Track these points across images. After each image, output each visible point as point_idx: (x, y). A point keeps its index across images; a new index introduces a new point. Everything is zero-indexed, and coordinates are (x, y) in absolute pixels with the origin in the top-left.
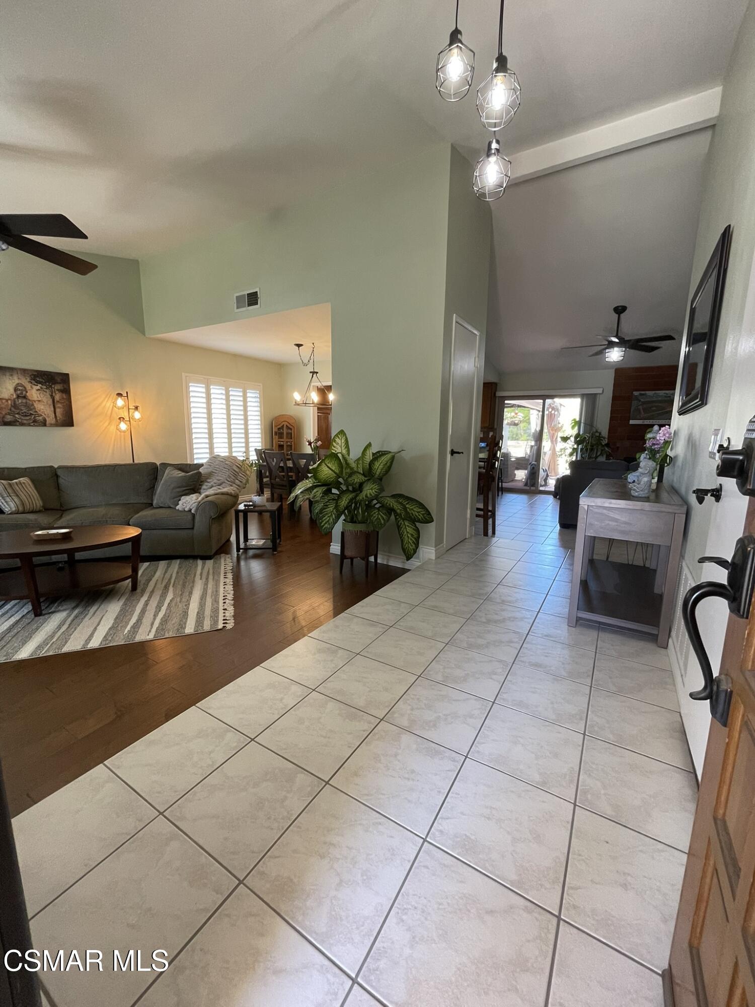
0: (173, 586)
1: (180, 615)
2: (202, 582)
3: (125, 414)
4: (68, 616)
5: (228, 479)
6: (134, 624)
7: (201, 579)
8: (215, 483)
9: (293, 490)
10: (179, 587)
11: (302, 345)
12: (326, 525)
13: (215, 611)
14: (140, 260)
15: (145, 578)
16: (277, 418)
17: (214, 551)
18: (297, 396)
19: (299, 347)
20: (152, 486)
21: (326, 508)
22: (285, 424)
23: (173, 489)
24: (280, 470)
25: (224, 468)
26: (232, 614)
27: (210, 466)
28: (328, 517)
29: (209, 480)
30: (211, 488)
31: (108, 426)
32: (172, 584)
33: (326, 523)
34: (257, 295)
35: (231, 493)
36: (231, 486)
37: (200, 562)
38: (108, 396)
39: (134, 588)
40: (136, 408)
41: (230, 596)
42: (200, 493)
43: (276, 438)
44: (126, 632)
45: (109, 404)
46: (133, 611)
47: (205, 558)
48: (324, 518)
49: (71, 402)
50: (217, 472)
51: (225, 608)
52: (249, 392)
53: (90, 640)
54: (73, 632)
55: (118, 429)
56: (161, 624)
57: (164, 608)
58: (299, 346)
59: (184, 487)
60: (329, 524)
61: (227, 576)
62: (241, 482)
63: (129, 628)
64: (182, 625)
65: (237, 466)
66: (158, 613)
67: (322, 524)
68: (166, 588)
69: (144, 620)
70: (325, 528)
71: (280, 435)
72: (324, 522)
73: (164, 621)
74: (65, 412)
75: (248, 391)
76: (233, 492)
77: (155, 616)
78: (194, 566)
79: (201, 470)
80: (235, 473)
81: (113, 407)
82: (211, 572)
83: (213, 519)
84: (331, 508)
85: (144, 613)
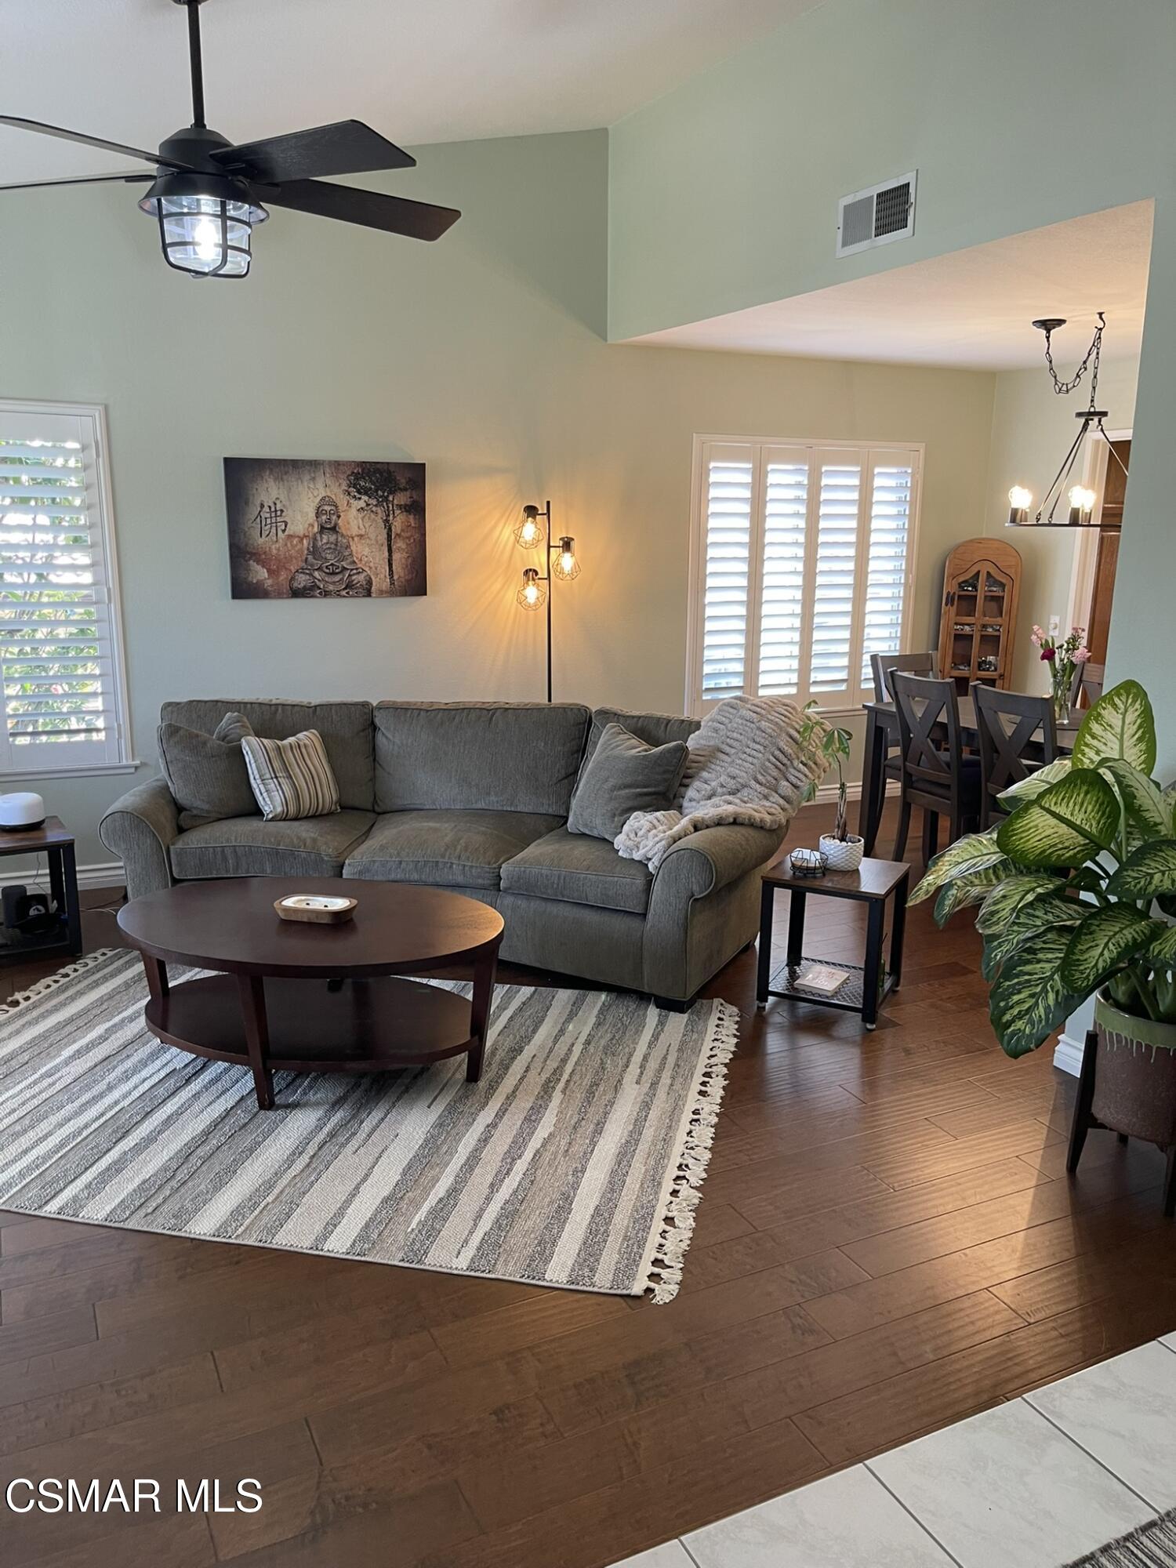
0: (564, 1092)
1: (551, 1202)
2: (639, 1094)
3: (538, 560)
4: (319, 1128)
5: (760, 777)
6: (441, 1200)
7: (638, 1083)
8: (722, 786)
9: (935, 864)
10: (579, 1096)
11: (1061, 322)
12: (1020, 1024)
13: (643, 1218)
14: (610, 127)
15: (509, 1042)
16: (960, 550)
17: (692, 990)
18: (1020, 498)
19: (1048, 331)
20: (571, 770)
21: (1029, 962)
22: (985, 568)
23: (614, 788)
24: (937, 734)
25: (754, 741)
26: (684, 1246)
27: (716, 731)
28: (1032, 996)
29: (705, 774)
30: (710, 798)
31: (501, 589)
32: (561, 1085)
33: (1020, 1016)
34: (908, 193)
35: (762, 820)
36: (766, 797)
37: (653, 1013)
38: (507, 514)
39: (474, 1074)
40: (567, 545)
41: (697, 1173)
42: (680, 808)
43: (950, 612)
44: (413, 1225)
45: (506, 533)
46: (452, 1152)
47: (669, 1005)
48: (1016, 998)
49: (424, 535)
50: (733, 751)
51: (670, 1215)
52: (880, 474)
53: (335, 1226)
54: (312, 1184)
55: (521, 601)
56: (497, 1223)
57: (521, 1166)
58: (1048, 325)
59: (638, 787)
60: (1031, 1022)
61: (708, 1089)
62: (796, 787)
63: (421, 1215)
64: (545, 1248)
65: (791, 737)
66: (502, 1181)
67: (1007, 1017)
68: (547, 1089)
69: (463, 1197)
70: (1014, 1034)
71: (965, 601)
72: (1015, 1011)
73: (509, 1215)
74: (410, 561)
75: (877, 470)
76: (768, 818)
77: (494, 1187)
78: (632, 1027)
79: (692, 742)
80: (781, 757)
81: (514, 546)
82: (671, 1060)
83: (696, 900)
84: (1046, 966)
85: (472, 1169)
